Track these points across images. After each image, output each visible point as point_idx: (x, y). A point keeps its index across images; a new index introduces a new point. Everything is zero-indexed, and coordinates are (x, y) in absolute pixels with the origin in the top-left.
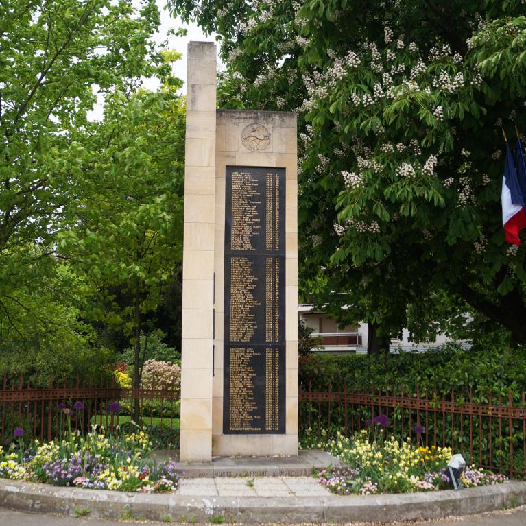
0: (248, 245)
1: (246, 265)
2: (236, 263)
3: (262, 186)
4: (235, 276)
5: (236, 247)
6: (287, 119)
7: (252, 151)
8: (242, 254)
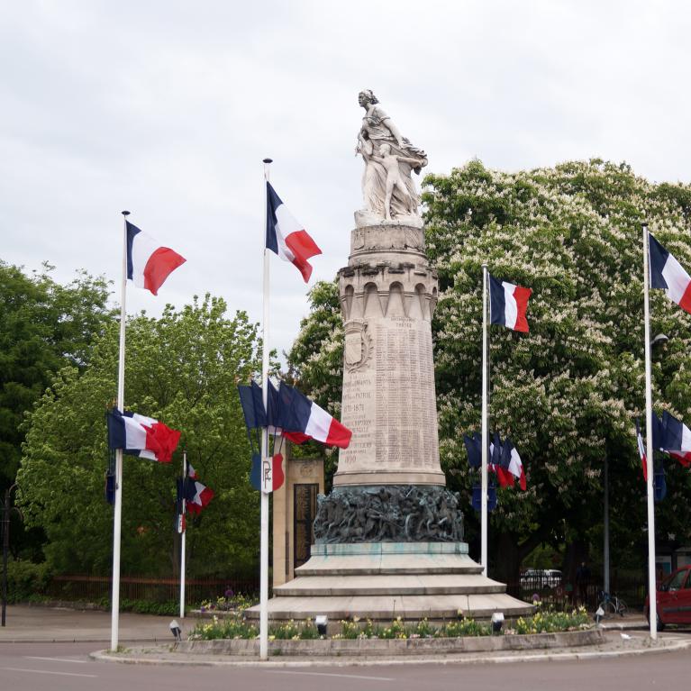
0: (304, 518)
1: (303, 526)
2: (298, 525)
3: (309, 492)
4: (298, 531)
5: (299, 519)
6: (319, 462)
7: (304, 477)
8: (301, 522)
